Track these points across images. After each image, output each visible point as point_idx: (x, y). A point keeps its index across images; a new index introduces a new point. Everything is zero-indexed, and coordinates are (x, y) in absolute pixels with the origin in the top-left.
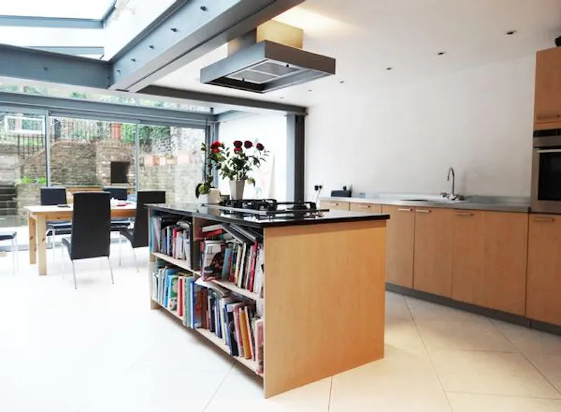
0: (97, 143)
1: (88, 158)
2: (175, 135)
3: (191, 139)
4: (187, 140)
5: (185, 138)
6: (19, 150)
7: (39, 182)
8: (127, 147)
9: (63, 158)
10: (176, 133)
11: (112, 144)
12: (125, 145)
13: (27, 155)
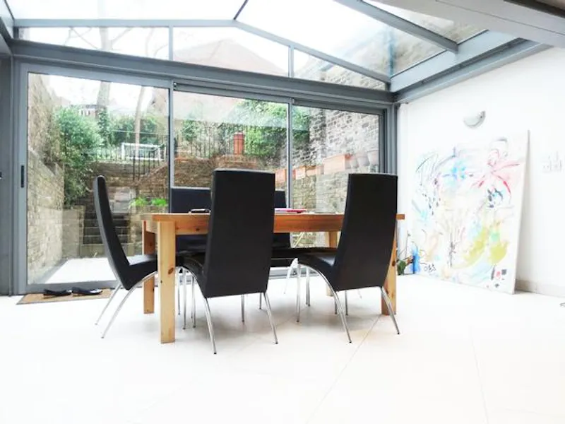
0: (218, 159)
1: (207, 177)
2: (317, 139)
3: (342, 141)
4: (333, 144)
5: (331, 141)
6: (134, 170)
7: (155, 205)
8: (252, 162)
9: (181, 177)
10: (318, 136)
11: (236, 159)
12: (250, 159)
13: (142, 176)
